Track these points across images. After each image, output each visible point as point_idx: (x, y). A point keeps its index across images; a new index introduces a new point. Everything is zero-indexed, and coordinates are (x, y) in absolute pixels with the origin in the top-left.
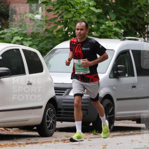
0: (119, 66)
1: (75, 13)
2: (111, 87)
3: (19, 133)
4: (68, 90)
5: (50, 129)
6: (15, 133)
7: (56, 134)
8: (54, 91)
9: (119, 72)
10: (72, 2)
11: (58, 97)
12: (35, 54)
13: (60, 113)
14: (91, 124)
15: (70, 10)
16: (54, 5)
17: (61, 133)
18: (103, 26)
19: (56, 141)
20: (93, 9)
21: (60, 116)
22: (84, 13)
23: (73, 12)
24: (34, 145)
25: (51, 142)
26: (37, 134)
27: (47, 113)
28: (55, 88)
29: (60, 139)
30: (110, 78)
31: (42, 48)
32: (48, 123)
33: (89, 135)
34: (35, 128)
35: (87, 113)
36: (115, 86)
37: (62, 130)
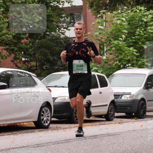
0: (149, 83)
1: (125, 55)
2: (144, 94)
3: (95, 119)
4: (121, 96)
5: (111, 117)
6: (93, 119)
7: (115, 119)
8: (113, 97)
9: (149, 86)
10: (123, 50)
11: (116, 100)
12: (103, 77)
13: (117, 108)
14: (134, 114)
15: (122, 53)
16: (113, 51)
17: (117, 119)
18: (140, 62)
19: (115, 123)
20: (135, 53)
21: (117, 110)
22: (130, 55)
23: (123, 55)
24: (103, 125)
25: (112, 124)
26: (104, 119)
27: (110, 108)
28: (114, 95)
29: (117, 122)
30: (144, 89)
31: (107, 74)
32: (111, 114)
33: (133, 120)
34: (104, 116)
35: (131, 108)
36: (146, 93)
37: (118, 117)
